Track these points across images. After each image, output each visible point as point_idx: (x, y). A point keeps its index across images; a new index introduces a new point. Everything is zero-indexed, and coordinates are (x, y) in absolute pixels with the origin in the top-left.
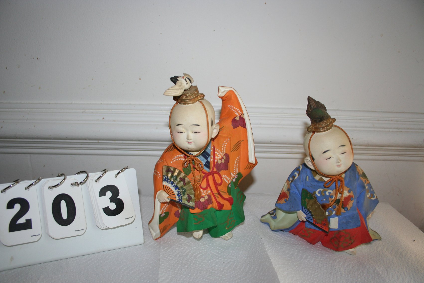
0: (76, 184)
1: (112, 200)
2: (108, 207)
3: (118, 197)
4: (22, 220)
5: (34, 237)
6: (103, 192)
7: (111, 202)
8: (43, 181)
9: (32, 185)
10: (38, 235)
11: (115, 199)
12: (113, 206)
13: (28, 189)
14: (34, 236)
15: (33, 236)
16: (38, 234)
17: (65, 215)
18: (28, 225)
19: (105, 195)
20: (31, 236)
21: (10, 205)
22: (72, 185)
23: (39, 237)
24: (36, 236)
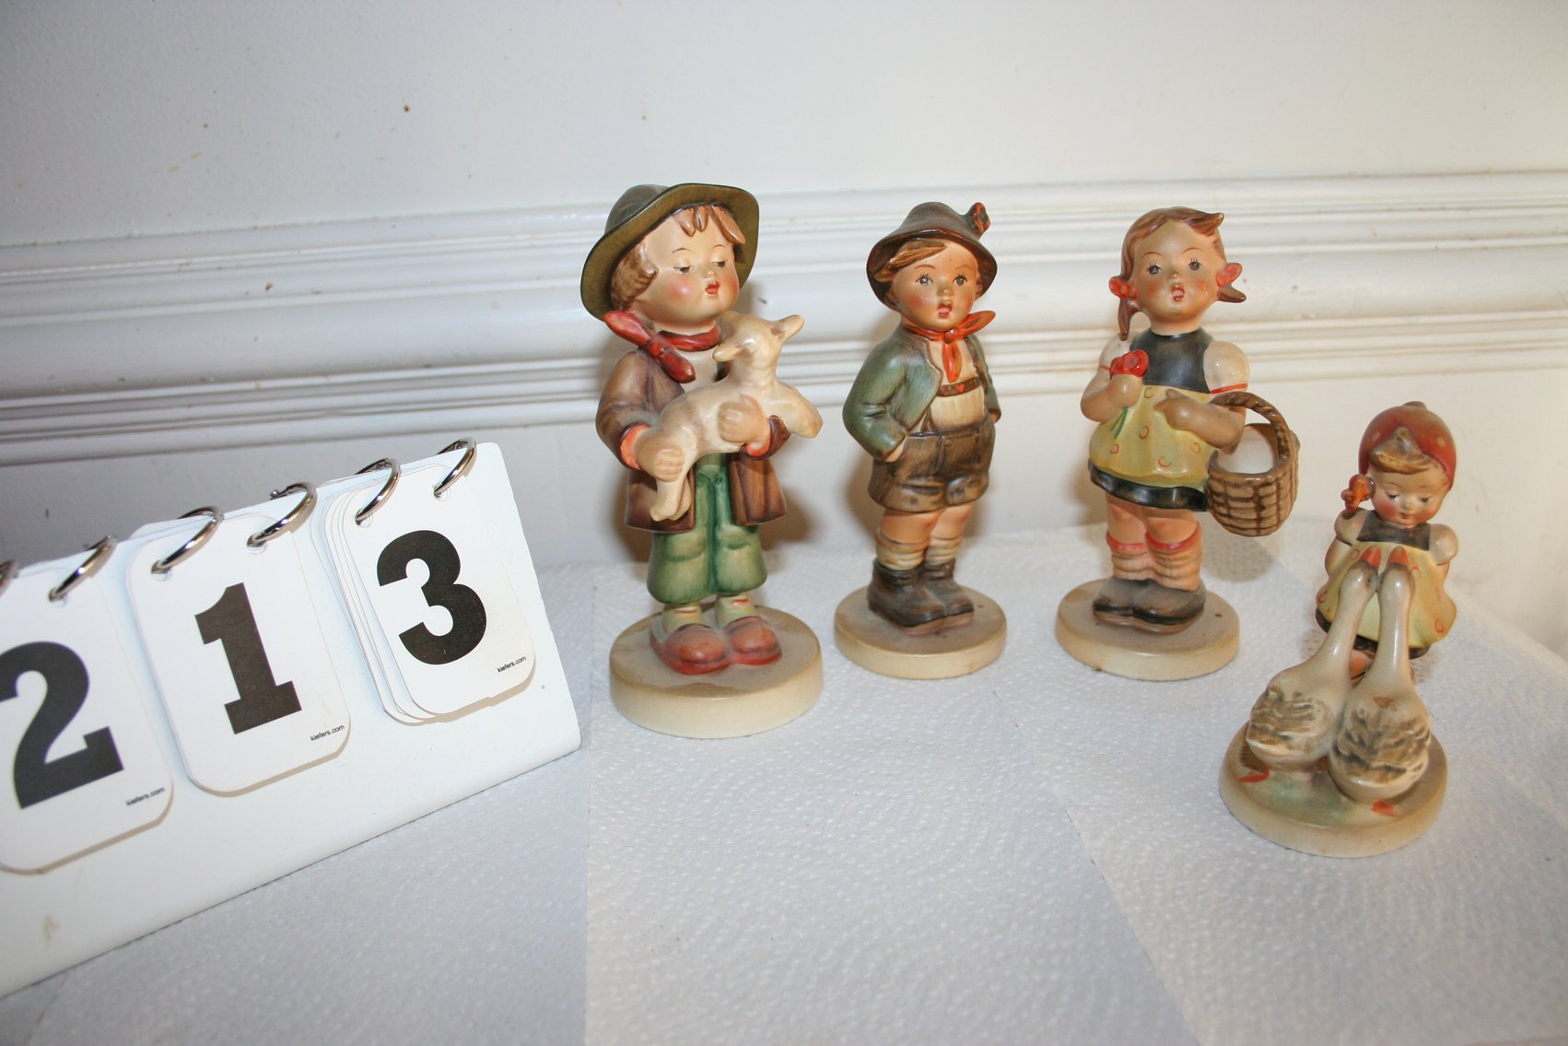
1: (433, 594)
2: (421, 627)
3: (457, 582)
4: (68, 743)
5: (138, 804)
6: (391, 567)
7: (431, 603)
8: (121, 550)
9: (74, 577)
10: (159, 791)
11: (445, 588)
12: (440, 622)
13: (62, 597)
14: (141, 799)
15: (134, 802)
16: (158, 789)
18: (101, 757)
19: (400, 574)
20: (129, 804)
23: (164, 797)
24: (147, 796)
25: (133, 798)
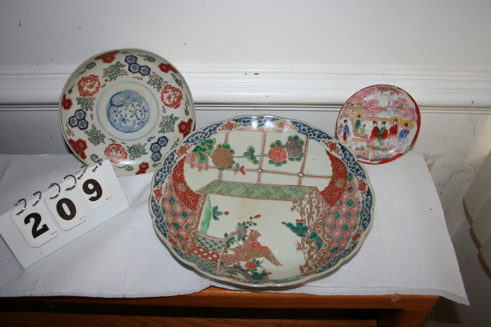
0: (68, 189)
4: (40, 227)
9: (37, 201)
10: (56, 232)
13: (36, 205)
14: (53, 233)
15: (52, 234)
17: (68, 212)
18: (45, 228)
21: (27, 221)
22: (66, 190)
23: (56, 233)
25: (51, 234)
